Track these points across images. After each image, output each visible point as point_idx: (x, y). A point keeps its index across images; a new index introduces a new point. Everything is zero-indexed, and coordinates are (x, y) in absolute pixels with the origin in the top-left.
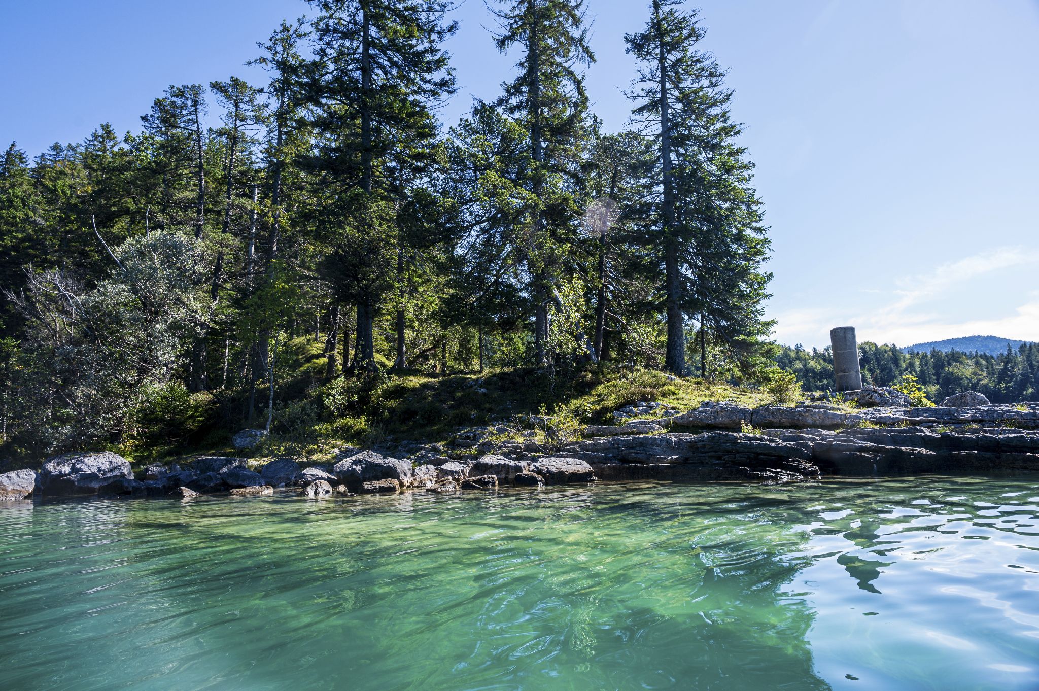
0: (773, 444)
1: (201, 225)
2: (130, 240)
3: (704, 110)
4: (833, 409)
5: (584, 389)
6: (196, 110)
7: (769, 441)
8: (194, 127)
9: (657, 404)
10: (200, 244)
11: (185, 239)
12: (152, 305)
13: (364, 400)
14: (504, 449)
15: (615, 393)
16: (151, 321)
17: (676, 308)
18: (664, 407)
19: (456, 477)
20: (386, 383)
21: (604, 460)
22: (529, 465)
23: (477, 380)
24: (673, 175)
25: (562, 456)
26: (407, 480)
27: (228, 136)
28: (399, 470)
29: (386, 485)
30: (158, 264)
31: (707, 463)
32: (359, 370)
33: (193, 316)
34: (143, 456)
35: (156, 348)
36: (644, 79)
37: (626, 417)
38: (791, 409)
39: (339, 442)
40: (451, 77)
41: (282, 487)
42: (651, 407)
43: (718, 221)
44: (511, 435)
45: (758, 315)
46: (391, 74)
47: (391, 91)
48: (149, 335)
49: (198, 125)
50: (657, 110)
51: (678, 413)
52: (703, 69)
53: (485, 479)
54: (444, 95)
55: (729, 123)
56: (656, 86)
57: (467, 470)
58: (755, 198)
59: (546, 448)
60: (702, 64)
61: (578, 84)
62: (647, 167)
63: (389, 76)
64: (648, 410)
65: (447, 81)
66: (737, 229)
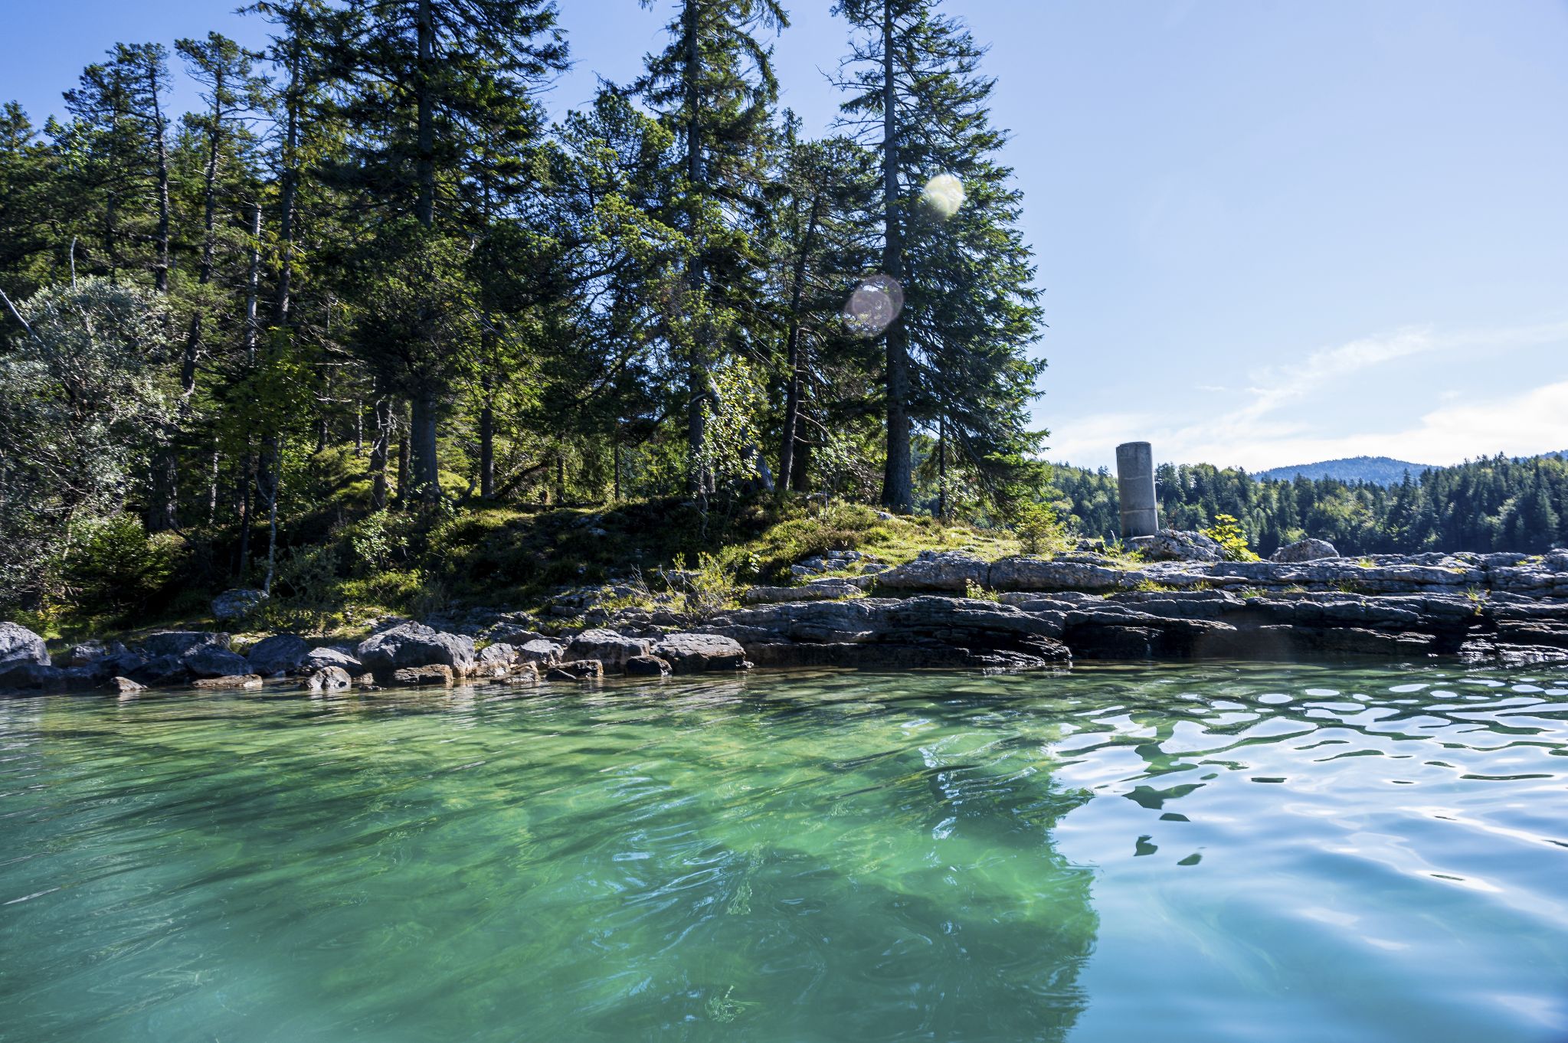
0: (1006, 614)
1: (163, 270)
2: (45, 291)
3: (949, 108)
4: (1105, 564)
5: (751, 531)
6: (153, 84)
7: (1001, 610)
8: (150, 111)
9: (858, 555)
10: (162, 302)
11: (136, 291)
12: (84, 396)
13: (418, 544)
14: (624, 621)
15: (797, 539)
16: (82, 420)
17: (900, 410)
18: (868, 559)
19: (544, 662)
20: (453, 520)
21: (766, 637)
22: (651, 644)
23: (593, 515)
24: (899, 207)
25: (704, 632)
26: (466, 666)
27: (205, 127)
28: (452, 651)
29: (431, 674)
30: (91, 329)
31: (911, 642)
32: (411, 500)
33: (151, 414)
34: (74, 629)
35: (91, 462)
36: (859, 56)
37: (809, 573)
38: (1045, 563)
39: (377, 609)
40: (561, 44)
41: (281, 676)
42: (848, 559)
43: (965, 278)
44: (637, 599)
45: (1021, 422)
46: (465, 37)
47: (465, 63)
48: (80, 442)
49: (157, 110)
50: (879, 106)
51: (886, 567)
52: (950, 44)
53: (582, 665)
54: (551, 72)
55: (986, 129)
56: (878, 69)
57: (561, 652)
58: (1023, 244)
59: (683, 620)
60: (949, 37)
61: (762, 59)
62: (861, 195)
63: (463, 40)
64: (844, 564)
65: (555, 50)
66: (995, 292)
